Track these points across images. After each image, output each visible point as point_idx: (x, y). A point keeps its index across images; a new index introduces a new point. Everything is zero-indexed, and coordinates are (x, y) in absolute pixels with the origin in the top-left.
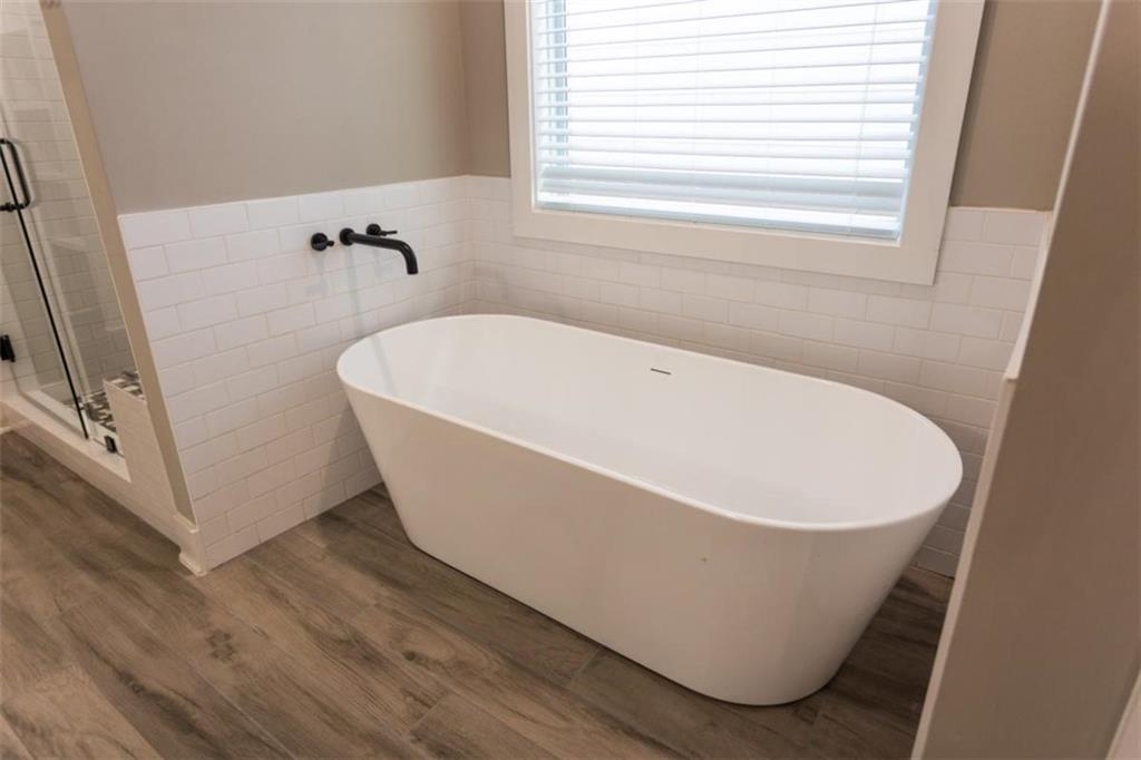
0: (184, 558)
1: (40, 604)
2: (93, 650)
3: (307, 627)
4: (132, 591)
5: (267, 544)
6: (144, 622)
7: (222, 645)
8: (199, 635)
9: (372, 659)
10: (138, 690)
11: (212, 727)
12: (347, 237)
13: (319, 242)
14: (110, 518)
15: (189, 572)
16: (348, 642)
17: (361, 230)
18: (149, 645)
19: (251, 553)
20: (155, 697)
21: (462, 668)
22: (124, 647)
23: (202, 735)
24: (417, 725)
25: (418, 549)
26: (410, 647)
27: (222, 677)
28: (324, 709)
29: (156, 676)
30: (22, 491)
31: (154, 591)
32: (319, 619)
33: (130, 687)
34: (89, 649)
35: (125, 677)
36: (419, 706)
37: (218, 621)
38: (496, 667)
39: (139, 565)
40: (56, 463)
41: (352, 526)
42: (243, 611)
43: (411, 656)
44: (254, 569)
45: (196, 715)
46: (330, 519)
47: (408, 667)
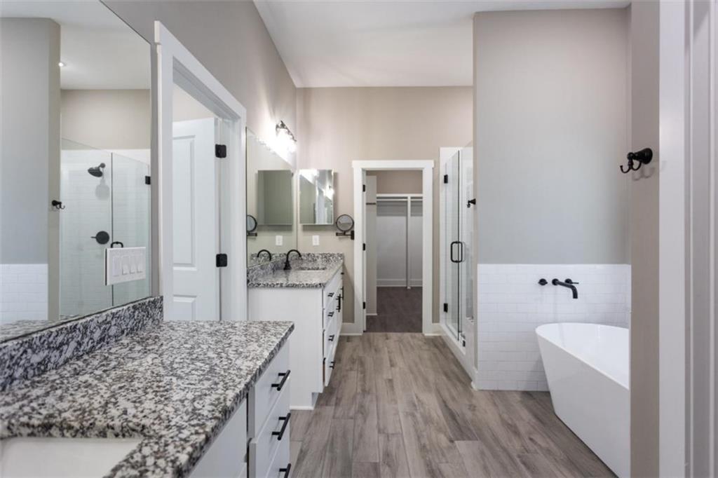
0: (472, 383)
1: (431, 378)
2: (439, 392)
3: (500, 416)
4: (455, 385)
5: (500, 391)
6: (455, 393)
7: (473, 408)
8: (467, 403)
9: (516, 433)
10: (446, 406)
11: (459, 421)
12: (555, 282)
13: (543, 282)
14: (456, 366)
15: (472, 388)
16: (511, 426)
17: (563, 280)
18: (453, 399)
19: (494, 391)
20: (450, 410)
21: (548, 452)
22: (446, 395)
23: (457, 422)
24: (521, 454)
25: (557, 417)
26: (532, 437)
27: (469, 415)
28: (493, 435)
29: (452, 405)
30: (436, 351)
31: (460, 388)
32: (505, 416)
33: (444, 404)
34: (438, 392)
35: (444, 402)
36: (524, 451)
37: (474, 402)
38: (562, 458)
39: (460, 381)
40: (448, 348)
41: (534, 399)
42: (483, 404)
43: (531, 439)
44: (492, 395)
45: (458, 418)
46: (527, 394)
47: (528, 441)
